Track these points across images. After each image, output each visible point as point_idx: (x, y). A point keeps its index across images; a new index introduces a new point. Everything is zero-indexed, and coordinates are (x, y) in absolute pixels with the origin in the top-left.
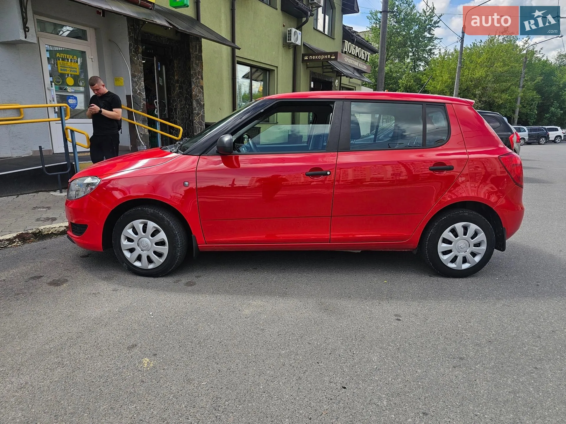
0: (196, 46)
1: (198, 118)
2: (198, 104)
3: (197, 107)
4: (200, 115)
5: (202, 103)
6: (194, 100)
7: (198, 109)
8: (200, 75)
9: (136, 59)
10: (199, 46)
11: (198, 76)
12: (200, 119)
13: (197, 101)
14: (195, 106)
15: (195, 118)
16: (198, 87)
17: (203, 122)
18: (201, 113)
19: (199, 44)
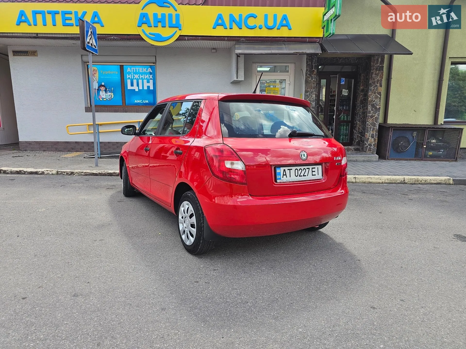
0: (378, 59)
1: (372, 120)
2: (373, 108)
3: (372, 110)
4: (374, 117)
5: (377, 107)
6: (369, 104)
7: (373, 112)
8: (379, 83)
9: (310, 79)
10: (381, 59)
11: (376, 84)
12: (373, 121)
13: (373, 106)
14: (370, 110)
15: (369, 120)
16: (375, 93)
17: (376, 123)
18: (375, 116)
19: (381, 57)
